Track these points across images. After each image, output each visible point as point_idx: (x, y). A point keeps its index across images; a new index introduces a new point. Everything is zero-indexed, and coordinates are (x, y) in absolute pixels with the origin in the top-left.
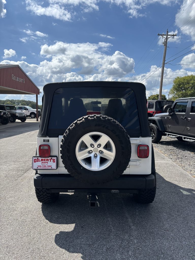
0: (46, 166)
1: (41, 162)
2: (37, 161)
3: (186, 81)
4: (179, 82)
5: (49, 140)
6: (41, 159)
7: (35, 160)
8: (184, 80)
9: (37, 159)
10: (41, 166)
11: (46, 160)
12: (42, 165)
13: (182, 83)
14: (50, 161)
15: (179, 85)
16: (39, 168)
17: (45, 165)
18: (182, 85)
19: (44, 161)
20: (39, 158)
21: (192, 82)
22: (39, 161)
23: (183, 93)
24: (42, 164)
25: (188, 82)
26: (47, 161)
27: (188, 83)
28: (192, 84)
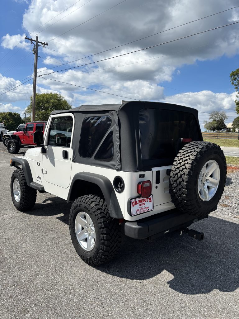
0: (144, 208)
1: (139, 204)
2: (136, 205)
3: (45, 99)
4: (38, 100)
5: (144, 174)
6: (139, 201)
7: (133, 203)
8: (43, 97)
9: (135, 202)
10: (139, 210)
11: (143, 200)
12: (140, 208)
13: (41, 100)
14: (147, 201)
15: (38, 103)
16: (137, 212)
17: (142, 208)
18: (41, 104)
19: (142, 202)
20: (136, 200)
21: (52, 101)
22: (137, 204)
23: (43, 113)
24: (140, 206)
25: (48, 100)
26: (144, 202)
27: (48, 102)
28: (53, 103)
